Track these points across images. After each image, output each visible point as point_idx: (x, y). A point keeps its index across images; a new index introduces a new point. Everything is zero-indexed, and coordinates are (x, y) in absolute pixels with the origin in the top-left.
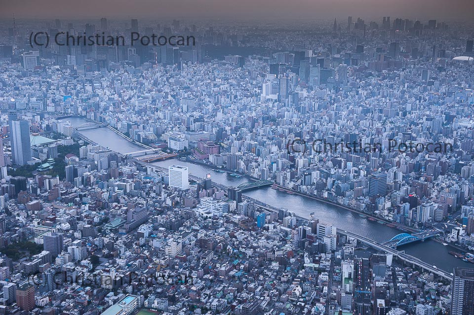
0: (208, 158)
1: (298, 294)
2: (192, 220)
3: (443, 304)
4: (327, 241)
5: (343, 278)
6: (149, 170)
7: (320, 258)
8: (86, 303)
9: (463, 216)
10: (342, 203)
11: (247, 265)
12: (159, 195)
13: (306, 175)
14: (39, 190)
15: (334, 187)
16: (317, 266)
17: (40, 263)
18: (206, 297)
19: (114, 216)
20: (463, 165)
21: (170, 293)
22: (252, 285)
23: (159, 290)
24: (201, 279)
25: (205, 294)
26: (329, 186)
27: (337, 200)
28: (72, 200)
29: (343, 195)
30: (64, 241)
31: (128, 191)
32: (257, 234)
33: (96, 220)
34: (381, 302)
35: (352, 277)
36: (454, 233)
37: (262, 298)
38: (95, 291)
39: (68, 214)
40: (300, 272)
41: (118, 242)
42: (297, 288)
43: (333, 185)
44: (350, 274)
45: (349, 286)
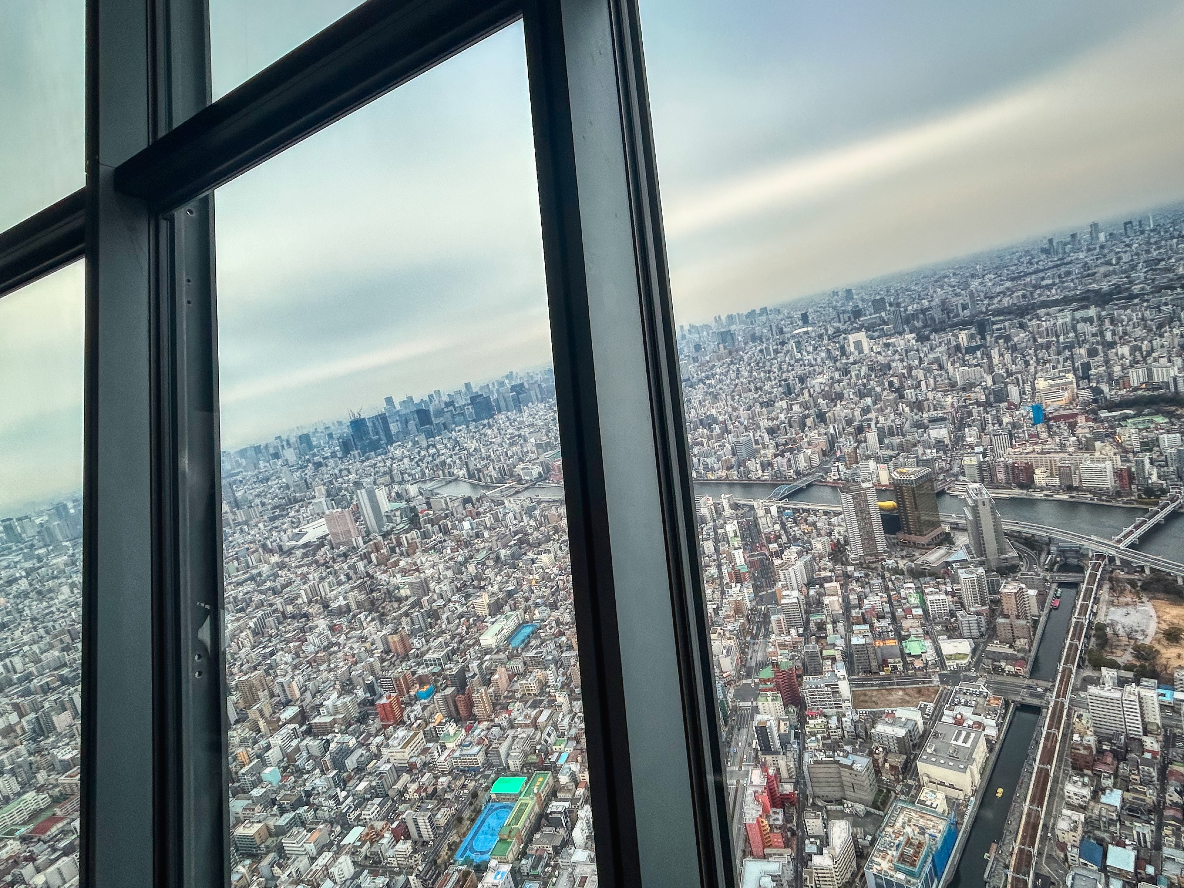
3: (839, 533)
5: (730, 539)
6: (506, 502)
7: (702, 529)
8: (464, 633)
9: (838, 454)
14: (397, 549)
17: (409, 609)
19: (478, 551)
20: (826, 413)
21: (551, 600)
23: (538, 601)
28: (433, 548)
29: (713, 470)
30: (431, 585)
31: (488, 526)
33: (460, 559)
34: (773, 546)
35: (738, 534)
36: (834, 471)
38: (471, 620)
39: (430, 561)
41: (486, 572)
44: (735, 532)
45: (737, 542)
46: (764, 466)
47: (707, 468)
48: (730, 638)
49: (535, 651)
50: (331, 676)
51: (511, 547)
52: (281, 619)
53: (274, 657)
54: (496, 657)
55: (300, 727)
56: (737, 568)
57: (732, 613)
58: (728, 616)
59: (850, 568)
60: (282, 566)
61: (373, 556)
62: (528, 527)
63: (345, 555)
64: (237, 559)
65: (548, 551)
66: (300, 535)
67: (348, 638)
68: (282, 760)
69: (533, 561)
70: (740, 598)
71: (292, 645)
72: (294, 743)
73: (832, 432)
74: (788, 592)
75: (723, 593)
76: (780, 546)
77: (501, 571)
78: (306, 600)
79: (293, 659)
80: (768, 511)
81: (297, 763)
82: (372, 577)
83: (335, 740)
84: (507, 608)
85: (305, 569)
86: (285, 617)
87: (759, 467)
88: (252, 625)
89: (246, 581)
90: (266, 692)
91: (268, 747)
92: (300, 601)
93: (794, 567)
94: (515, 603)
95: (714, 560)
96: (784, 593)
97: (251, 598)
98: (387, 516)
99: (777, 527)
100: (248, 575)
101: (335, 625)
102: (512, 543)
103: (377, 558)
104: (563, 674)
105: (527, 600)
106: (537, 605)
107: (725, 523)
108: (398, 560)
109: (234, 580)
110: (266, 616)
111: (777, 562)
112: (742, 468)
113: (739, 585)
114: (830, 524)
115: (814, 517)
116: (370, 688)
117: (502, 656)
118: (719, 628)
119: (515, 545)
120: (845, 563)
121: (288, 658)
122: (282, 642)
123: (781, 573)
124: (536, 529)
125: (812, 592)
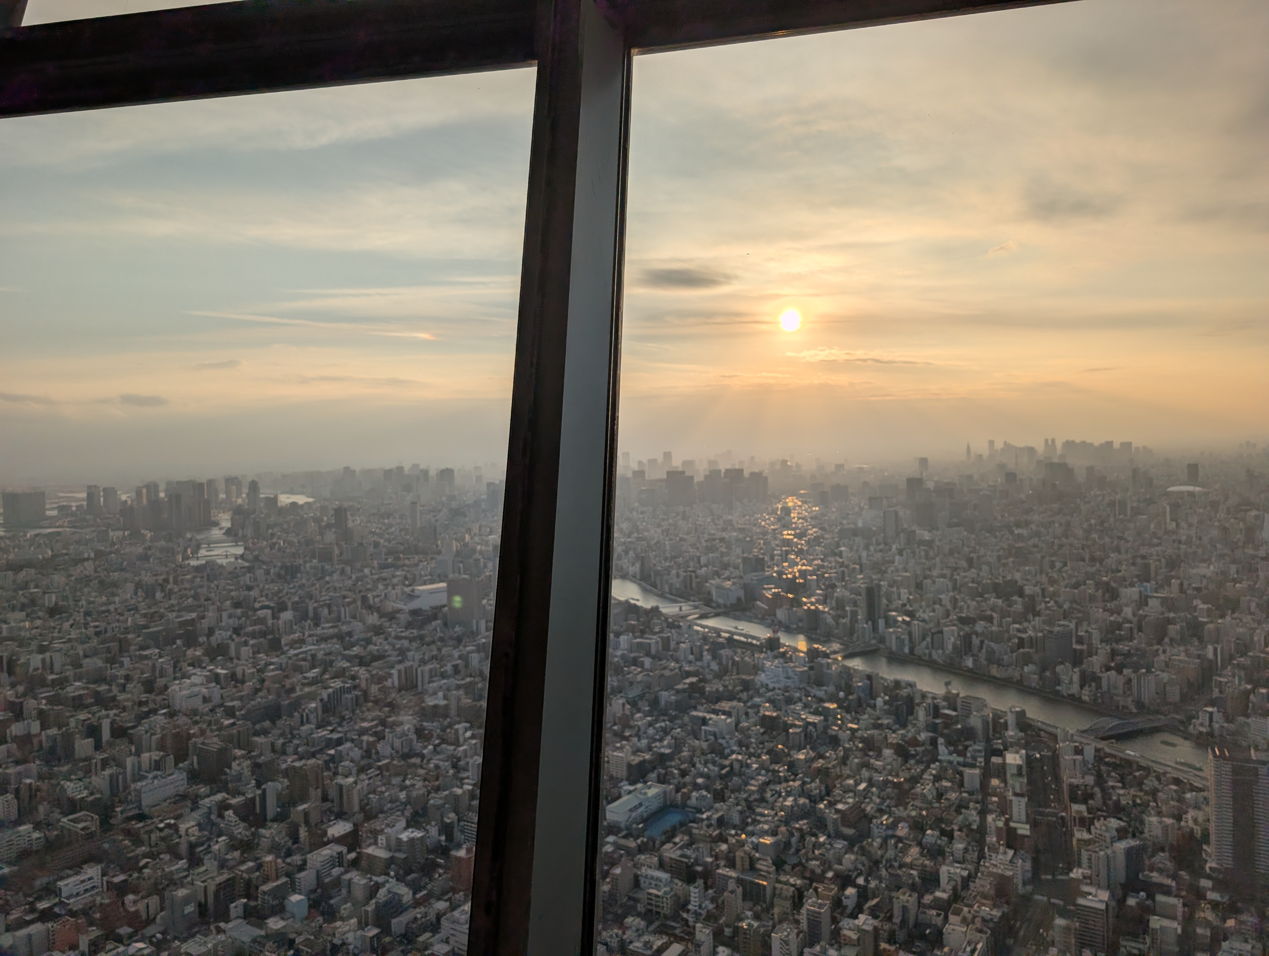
0: (775, 615)
1: (930, 797)
2: (751, 693)
3: (1195, 821)
4: (975, 721)
5: (1008, 775)
7: (966, 747)
9: (1216, 693)
10: (998, 676)
11: (842, 753)
12: (700, 658)
13: (933, 634)
15: (984, 650)
16: (961, 759)
18: (773, 795)
20: (1204, 624)
21: (718, 786)
22: (851, 782)
23: (700, 781)
24: (768, 771)
25: (772, 790)
26: (975, 649)
27: (989, 671)
29: (999, 663)
31: (653, 651)
32: (856, 712)
34: (1078, 808)
35: (1024, 772)
36: (1203, 718)
37: (867, 800)
40: (932, 766)
42: (928, 787)
43: (981, 648)
44: (1019, 768)
45: (1018, 784)
46: (1086, 679)
47: (992, 659)
48: (981, 931)
49: (679, 853)
50: (403, 795)
51: (678, 692)
52: (361, 700)
53: (339, 748)
54: (622, 842)
55: (349, 851)
56: (1012, 825)
57: (992, 892)
58: (985, 896)
59: (1205, 883)
60: (378, 631)
62: (707, 670)
63: (459, 639)
64: (329, 606)
65: (728, 714)
66: (412, 597)
67: (435, 751)
68: (315, 891)
69: (704, 721)
70: (1009, 873)
71: (365, 738)
72: (336, 871)
73: (1210, 655)
74: (1092, 890)
75: (981, 856)
76: (1089, 811)
77: (657, 721)
78: (396, 684)
79: (363, 758)
80: (1078, 751)
81: (332, 902)
83: (387, 886)
84: (653, 775)
85: (406, 643)
86: (366, 699)
87: (1076, 678)
88: (325, 696)
89: (332, 637)
90: (319, 791)
91: (302, 867)
92: (389, 683)
93: (1109, 852)
94: (666, 774)
95: (977, 802)
96: (1086, 889)
97: (332, 662)
99: (1090, 780)
100: (336, 630)
101: (424, 729)
102: (680, 687)
104: (713, 900)
105: (683, 774)
106: (697, 787)
107: (1006, 749)
109: (319, 632)
110: (342, 690)
111: (1080, 834)
112: (1048, 674)
113: (1011, 853)
114: (1181, 800)
115: (1156, 783)
116: (447, 829)
117: (632, 844)
118: (966, 909)
119: (684, 691)
120: (1198, 872)
121: (357, 753)
122: (354, 730)
123: (1085, 855)
124: (719, 676)
125: (1131, 902)
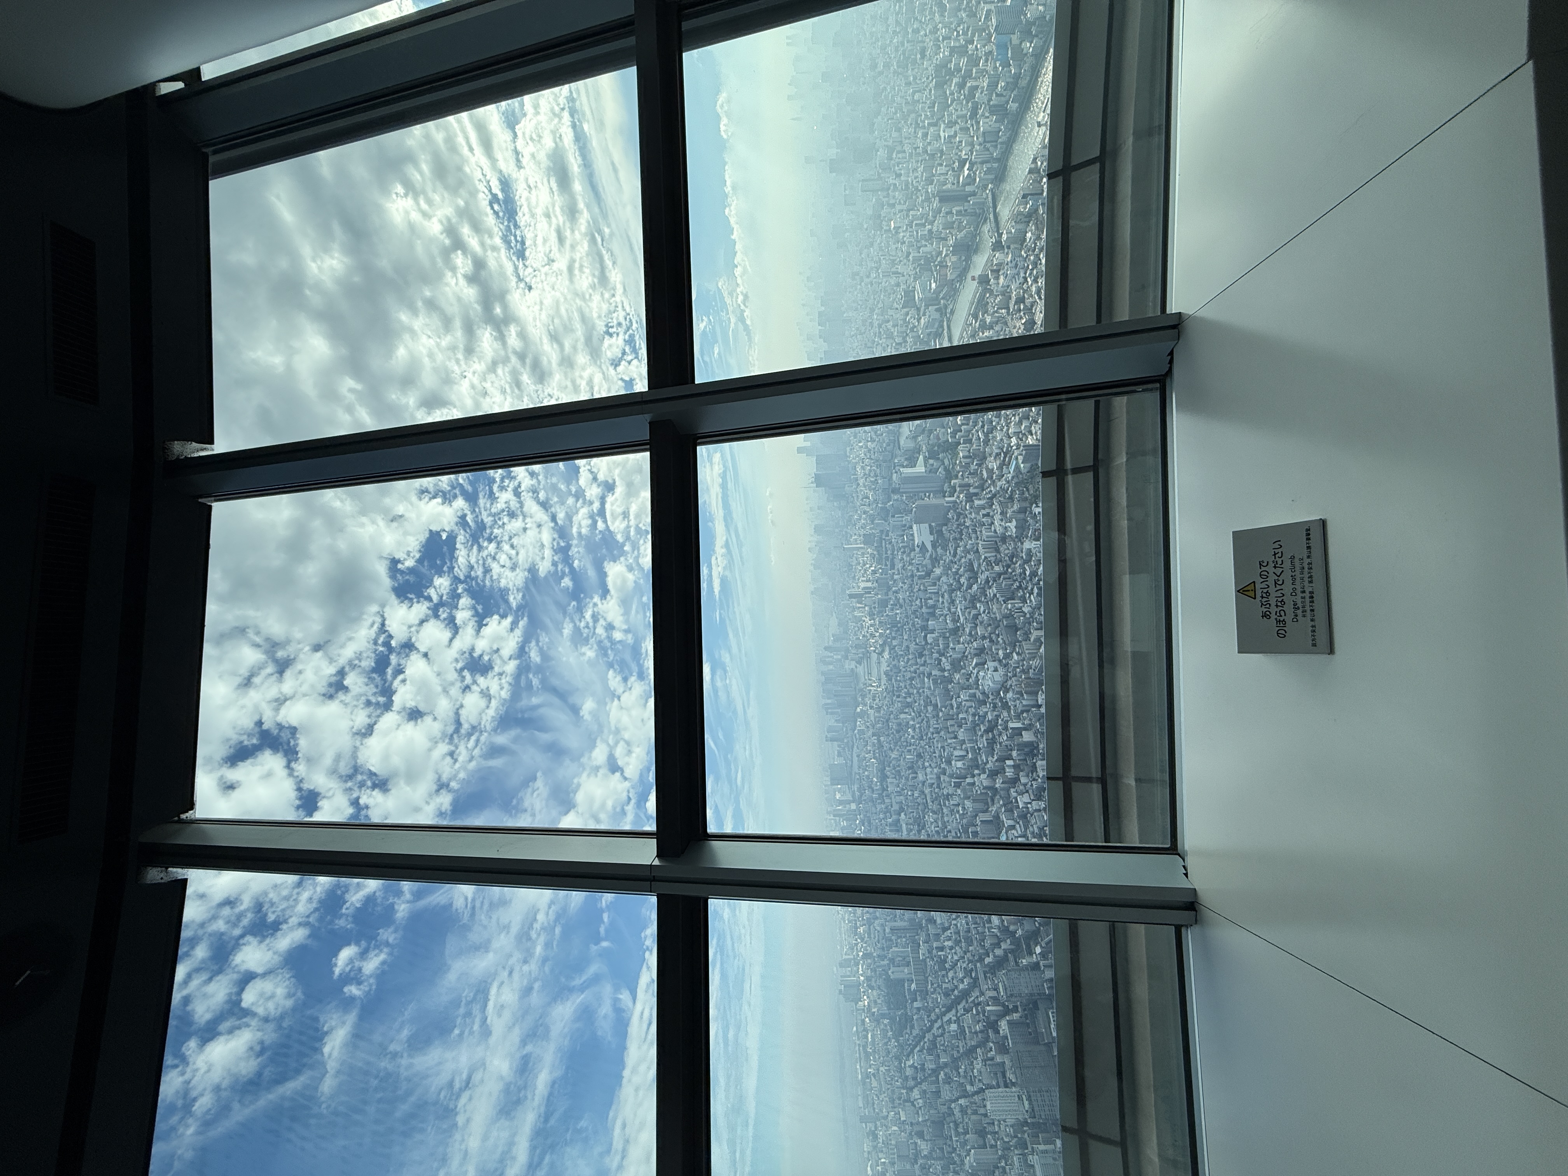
0: (953, 280)
15: (1004, 93)
26: (1003, 101)
43: (1002, 95)
47: (1013, 84)
52: (1006, 576)
60: (948, 568)
61: (972, 490)
63: (959, 515)
64: (926, 599)
66: (923, 547)
78: (994, 554)
82: (994, 496)
85: (960, 549)
86: (1006, 573)
89: (951, 597)
92: (993, 559)
97: (972, 596)
98: (930, 472)
100: (946, 594)
103: (976, 488)
108: (987, 469)
109: (946, 605)
122: (1031, 580)
